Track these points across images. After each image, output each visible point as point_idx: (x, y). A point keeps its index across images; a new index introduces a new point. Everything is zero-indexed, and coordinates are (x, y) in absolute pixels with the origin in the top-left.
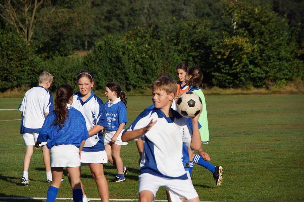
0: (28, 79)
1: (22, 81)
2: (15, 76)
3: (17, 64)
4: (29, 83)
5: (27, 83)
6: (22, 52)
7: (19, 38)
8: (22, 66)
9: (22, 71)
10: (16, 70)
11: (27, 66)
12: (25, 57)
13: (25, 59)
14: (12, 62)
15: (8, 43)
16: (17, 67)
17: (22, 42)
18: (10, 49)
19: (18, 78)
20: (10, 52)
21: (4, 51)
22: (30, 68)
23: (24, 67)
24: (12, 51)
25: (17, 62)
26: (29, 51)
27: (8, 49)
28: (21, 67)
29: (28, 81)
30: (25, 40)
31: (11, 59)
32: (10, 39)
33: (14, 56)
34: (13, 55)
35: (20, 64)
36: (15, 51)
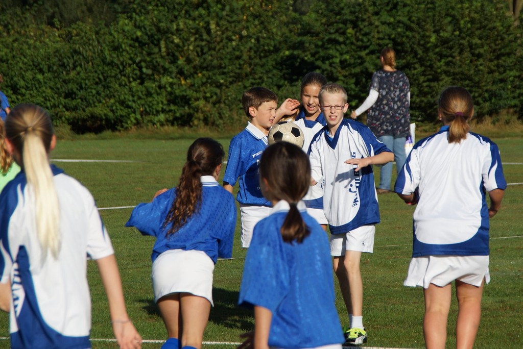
0: (514, 98)
1: (501, 103)
2: (487, 91)
3: (492, 65)
4: (515, 106)
5: (511, 107)
6: (502, 39)
7: (496, 9)
8: (502, 69)
9: (502, 81)
10: (489, 78)
11: (511, 70)
12: (508, 51)
13: (509, 55)
14: (481, 61)
15: (472, 21)
16: (491, 72)
17: (503, 18)
18: (478, 33)
19: (493, 95)
20: (476, 41)
21: (464, 38)
22: (518, 74)
23: (505, 71)
24: (480, 38)
25: (491, 60)
26: (516, 38)
27: (471, 35)
28: (500, 73)
29: (513, 102)
30: (509, 14)
31: (479, 56)
32: (476, 12)
33: (486, 48)
34: (482, 46)
35: (498, 66)
36: (487, 37)
